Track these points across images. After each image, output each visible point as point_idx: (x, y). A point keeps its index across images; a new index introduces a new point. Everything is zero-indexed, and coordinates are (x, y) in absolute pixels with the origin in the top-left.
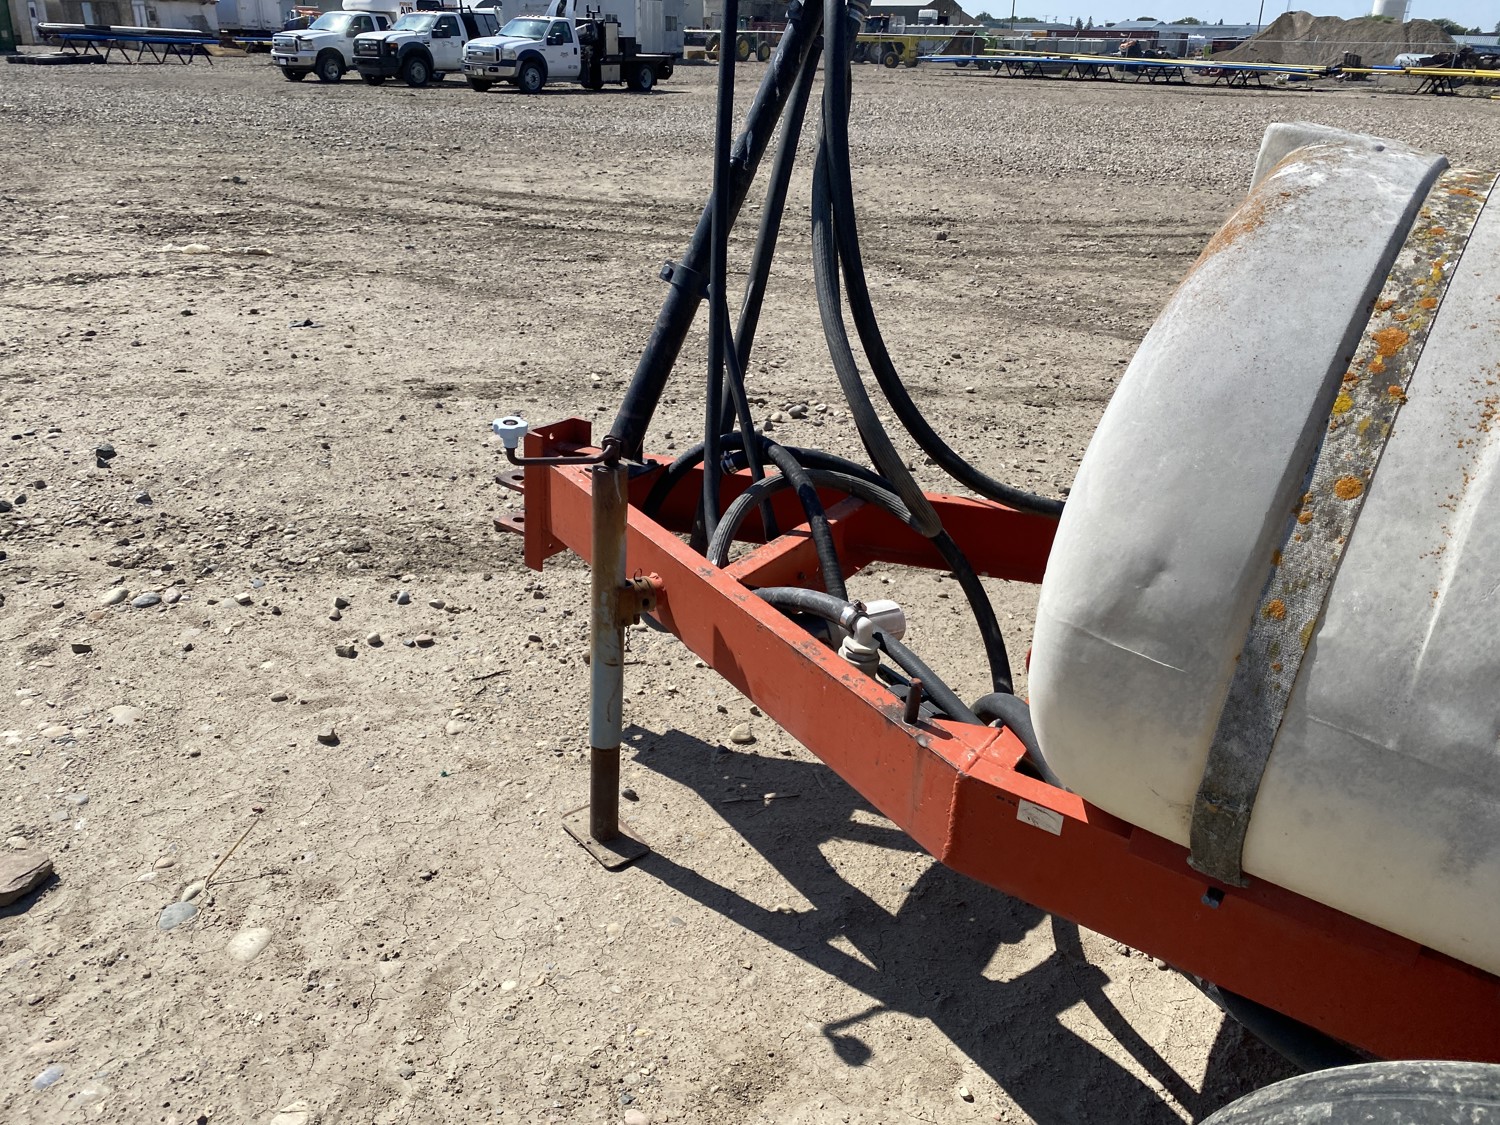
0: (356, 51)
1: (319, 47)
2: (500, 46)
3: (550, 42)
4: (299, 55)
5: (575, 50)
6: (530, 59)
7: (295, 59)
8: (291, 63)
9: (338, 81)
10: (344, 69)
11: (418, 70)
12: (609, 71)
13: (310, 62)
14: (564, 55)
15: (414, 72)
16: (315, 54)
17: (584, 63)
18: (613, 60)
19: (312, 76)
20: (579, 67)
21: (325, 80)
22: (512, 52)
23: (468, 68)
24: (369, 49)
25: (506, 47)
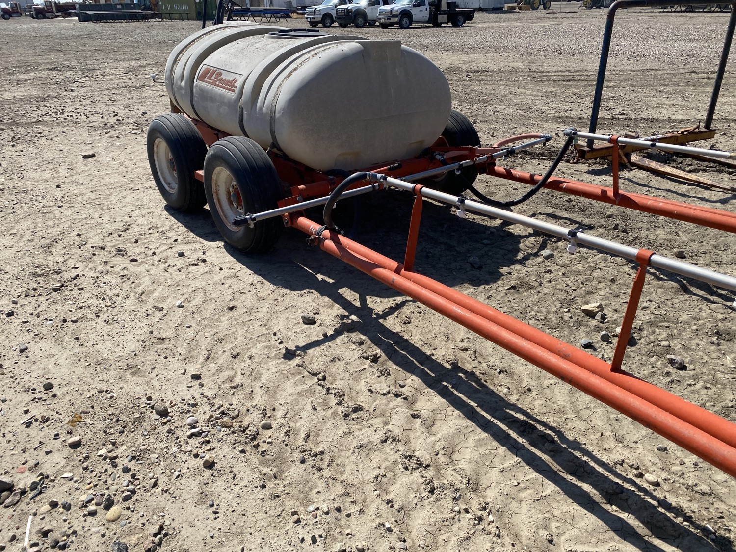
0: (337, 14)
1: (323, 13)
2: (392, 9)
3: (415, 6)
4: (315, 16)
5: (426, 9)
6: (405, 14)
7: (313, 18)
8: (312, 20)
9: (330, 27)
10: (333, 22)
11: (360, 21)
12: (442, 18)
13: (319, 19)
14: (421, 11)
15: (359, 22)
16: (321, 16)
17: (430, 15)
18: (444, 13)
19: (320, 25)
20: (428, 16)
21: (325, 26)
22: (397, 11)
23: (379, 18)
24: (341, 12)
25: (395, 9)
